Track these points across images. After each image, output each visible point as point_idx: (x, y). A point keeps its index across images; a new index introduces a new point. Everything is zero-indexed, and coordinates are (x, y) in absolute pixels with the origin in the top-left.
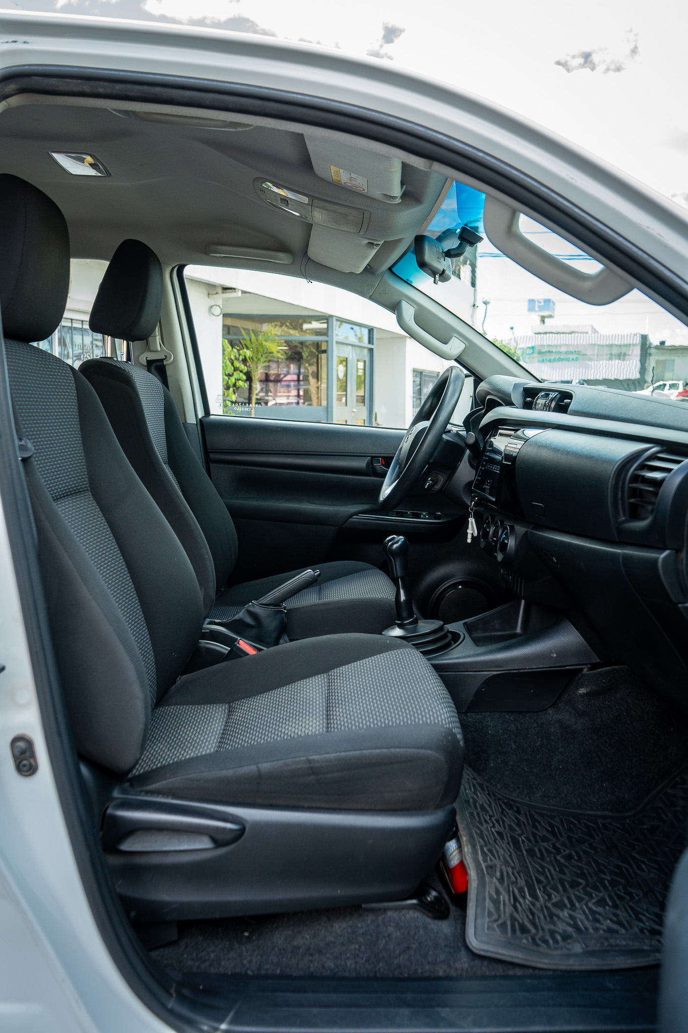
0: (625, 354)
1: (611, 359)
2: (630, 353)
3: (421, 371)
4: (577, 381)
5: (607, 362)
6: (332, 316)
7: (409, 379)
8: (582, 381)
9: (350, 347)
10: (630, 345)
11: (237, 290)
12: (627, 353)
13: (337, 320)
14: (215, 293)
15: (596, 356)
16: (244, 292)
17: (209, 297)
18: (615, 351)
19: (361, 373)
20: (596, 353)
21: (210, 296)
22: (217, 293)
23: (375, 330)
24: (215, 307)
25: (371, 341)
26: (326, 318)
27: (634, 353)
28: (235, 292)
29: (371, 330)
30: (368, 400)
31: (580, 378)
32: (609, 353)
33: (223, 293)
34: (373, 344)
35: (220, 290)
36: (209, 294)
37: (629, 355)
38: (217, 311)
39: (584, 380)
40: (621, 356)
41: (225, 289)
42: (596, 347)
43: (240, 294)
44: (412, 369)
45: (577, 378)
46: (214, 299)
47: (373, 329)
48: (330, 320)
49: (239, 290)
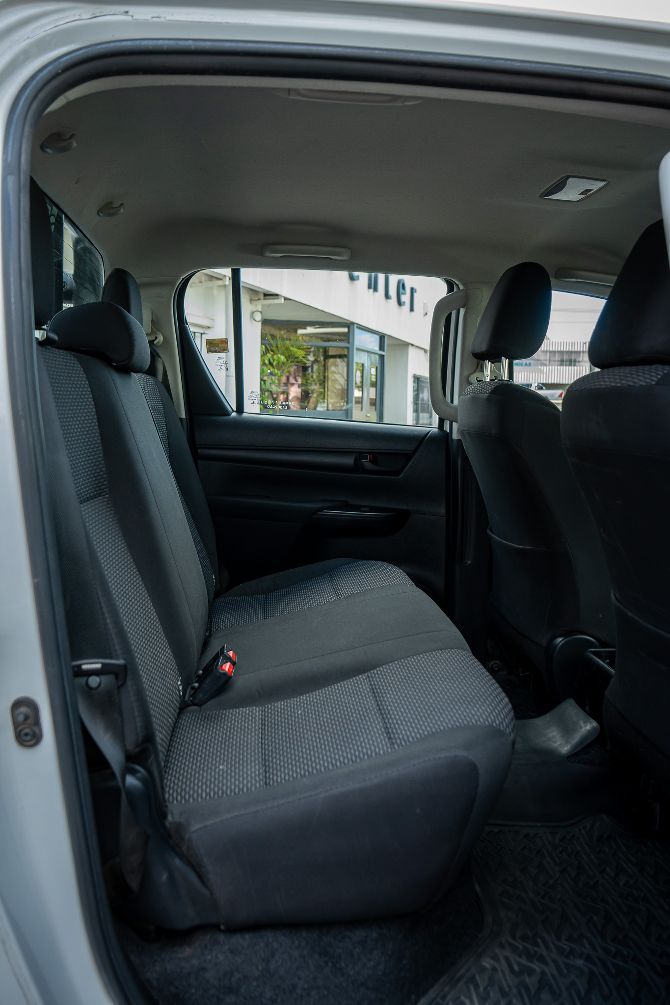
0: (575, 361)
1: (562, 365)
2: (581, 359)
3: (419, 377)
4: (536, 384)
5: (559, 367)
6: (353, 323)
7: (410, 385)
8: (540, 385)
9: (366, 353)
10: (580, 352)
11: (280, 297)
12: (577, 360)
13: (357, 327)
14: (257, 299)
15: (548, 362)
16: (286, 299)
17: (251, 303)
18: (566, 357)
19: (374, 379)
20: (548, 359)
21: (252, 301)
22: (259, 299)
23: (386, 337)
24: (256, 313)
25: (382, 348)
26: (349, 325)
27: (584, 359)
28: (278, 298)
29: (383, 338)
30: (378, 403)
31: (539, 381)
32: (560, 359)
33: (264, 299)
34: (384, 351)
35: (262, 296)
36: (251, 300)
37: (579, 362)
38: (258, 317)
39: (543, 384)
40: (572, 362)
41: (267, 295)
42: (548, 354)
43: (282, 301)
44: (413, 375)
45: (536, 381)
46: (256, 305)
47: (384, 337)
48: (351, 327)
49: (282, 296)
